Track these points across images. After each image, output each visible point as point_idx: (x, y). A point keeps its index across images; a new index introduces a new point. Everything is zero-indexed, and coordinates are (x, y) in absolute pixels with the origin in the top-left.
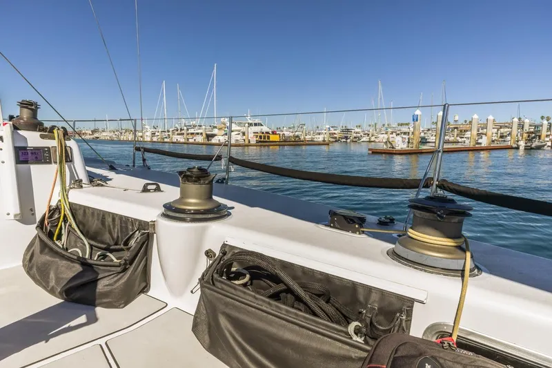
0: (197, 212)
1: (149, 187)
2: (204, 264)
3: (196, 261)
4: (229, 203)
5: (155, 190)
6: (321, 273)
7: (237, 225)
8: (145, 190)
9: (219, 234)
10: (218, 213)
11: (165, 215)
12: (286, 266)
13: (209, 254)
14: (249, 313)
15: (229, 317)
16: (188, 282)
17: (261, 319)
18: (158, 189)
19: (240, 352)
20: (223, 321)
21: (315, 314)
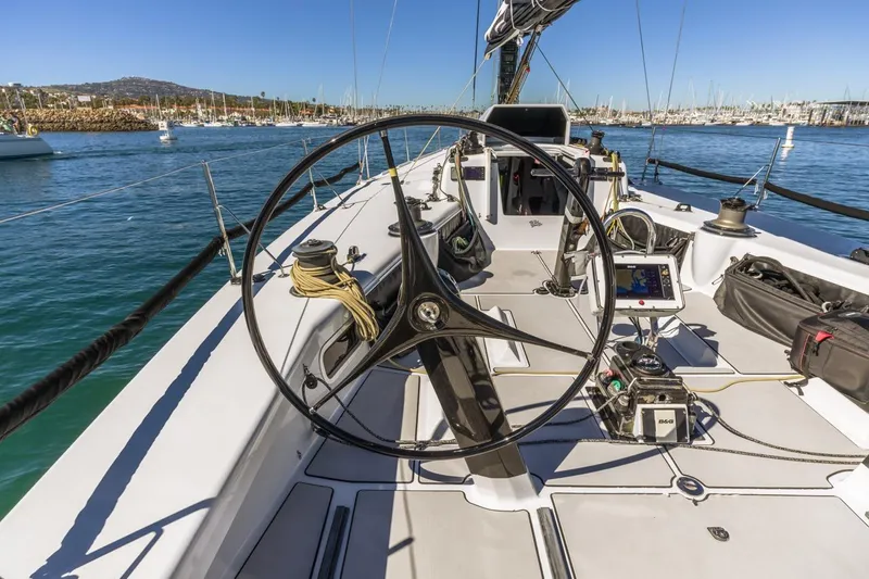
0: (728, 230)
1: (682, 207)
2: (728, 264)
3: (721, 262)
4: (757, 230)
5: (686, 210)
6: (818, 279)
7: (759, 243)
8: (678, 209)
9: (742, 248)
10: (747, 234)
11: (703, 229)
12: (793, 272)
13: (732, 259)
14: (758, 292)
15: (743, 292)
16: (713, 274)
17: (764, 295)
18: (689, 210)
19: (745, 311)
20: (736, 292)
21: (803, 297)
